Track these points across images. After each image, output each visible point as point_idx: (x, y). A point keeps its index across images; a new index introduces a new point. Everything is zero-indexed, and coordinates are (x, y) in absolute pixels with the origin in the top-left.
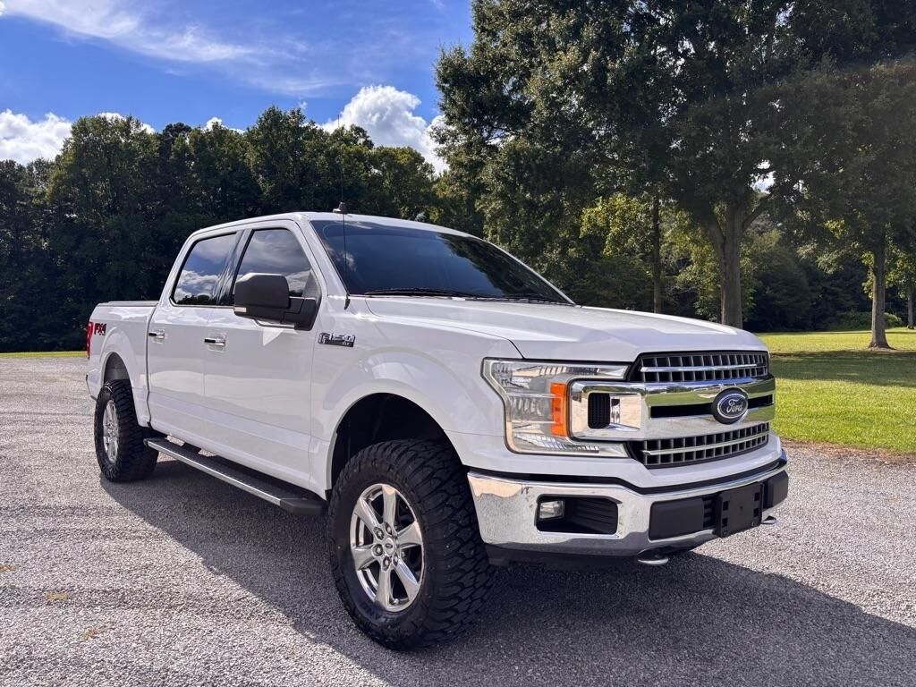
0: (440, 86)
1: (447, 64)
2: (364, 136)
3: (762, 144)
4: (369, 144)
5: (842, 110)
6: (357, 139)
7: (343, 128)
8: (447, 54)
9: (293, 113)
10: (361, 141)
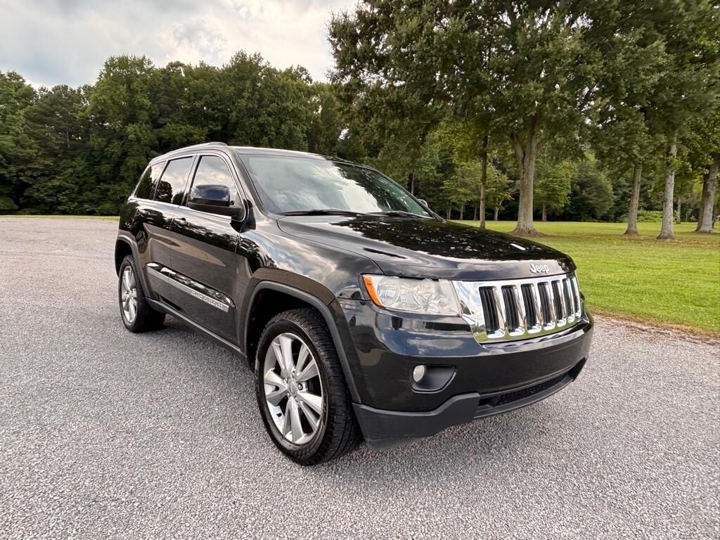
0: (330, 40)
1: (335, 24)
2: (306, 73)
3: (532, 89)
4: (309, 79)
5: (589, 67)
6: (301, 76)
7: (291, 68)
8: (336, 17)
9: (255, 55)
10: (304, 77)
